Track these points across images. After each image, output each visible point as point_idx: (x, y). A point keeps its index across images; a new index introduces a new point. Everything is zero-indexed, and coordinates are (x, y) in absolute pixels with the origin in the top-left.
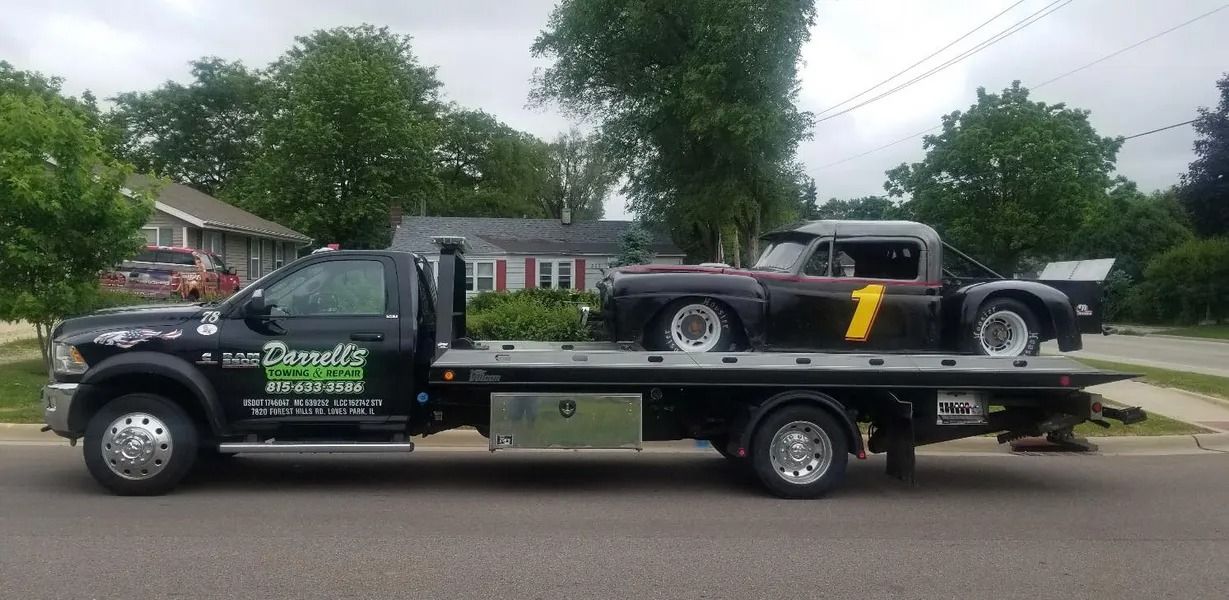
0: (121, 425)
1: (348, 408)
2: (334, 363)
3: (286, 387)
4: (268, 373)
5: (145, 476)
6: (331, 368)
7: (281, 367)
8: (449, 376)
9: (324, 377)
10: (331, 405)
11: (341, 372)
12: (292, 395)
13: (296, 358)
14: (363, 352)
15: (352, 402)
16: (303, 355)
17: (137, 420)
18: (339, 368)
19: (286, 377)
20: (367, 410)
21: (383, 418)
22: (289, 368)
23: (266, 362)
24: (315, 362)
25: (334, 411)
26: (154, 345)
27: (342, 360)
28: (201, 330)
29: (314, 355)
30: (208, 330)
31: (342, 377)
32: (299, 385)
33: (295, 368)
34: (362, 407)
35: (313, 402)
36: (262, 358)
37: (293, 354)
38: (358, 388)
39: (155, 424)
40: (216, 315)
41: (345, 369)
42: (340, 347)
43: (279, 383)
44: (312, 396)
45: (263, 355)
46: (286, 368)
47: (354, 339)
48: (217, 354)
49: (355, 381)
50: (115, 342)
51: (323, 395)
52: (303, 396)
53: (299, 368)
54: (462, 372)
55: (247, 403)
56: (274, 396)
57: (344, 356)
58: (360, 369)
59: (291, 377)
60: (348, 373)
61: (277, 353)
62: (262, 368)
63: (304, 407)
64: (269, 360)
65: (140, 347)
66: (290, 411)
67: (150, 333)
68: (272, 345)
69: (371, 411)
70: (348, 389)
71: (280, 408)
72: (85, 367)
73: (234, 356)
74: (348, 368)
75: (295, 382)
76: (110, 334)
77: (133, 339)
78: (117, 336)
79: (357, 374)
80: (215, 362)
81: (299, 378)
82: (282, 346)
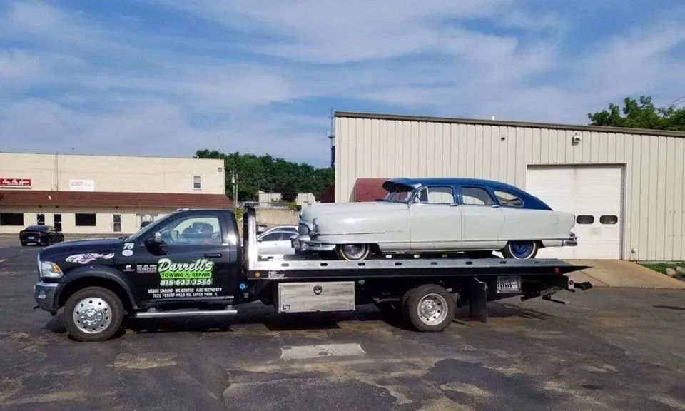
1: (204, 293)
2: (196, 270)
3: (171, 283)
6: (194, 272)
7: (168, 272)
8: (258, 275)
9: (191, 277)
10: (195, 291)
11: (200, 274)
12: (174, 287)
13: (176, 267)
14: (211, 263)
15: (206, 290)
16: (180, 265)
18: (199, 272)
19: (171, 277)
20: (213, 293)
21: (223, 298)
22: (173, 272)
23: (160, 270)
24: (186, 269)
25: (196, 294)
26: (99, 262)
27: (200, 268)
28: (124, 253)
29: (186, 265)
30: (128, 253)
31: (201, 277)
32: (178, 281)
34: (211, 291)
35: (186, 290)
36: (158, 268)
37: (174, 265)
38: (209, 282)
39: (104, 305)
41: (202, 273)
42: (199, 261)
43: (167, 280)
44: (185, 287)
45: (158, 266)
46: (171, 272)
47: (206, 256)
48: (134, 266)
49: (207, 279)
50: (77, 261)
51: (191, 286)
52: (180, 287)
53: (177, 272)
54: (265, 273)
55: (150, 291)
56: (165, 287)
57: (201, 265)
58: (210, 272)
59: (174, 277)
60: (204, 274)
61: (166, 265)
62: (158, 273)
63: (181, 293)
64: (162, 268)
65: (92, 263)
66: (172, 295)
67: (97, 255)
68: (163, 261)
69: (216, 294)
70: (204, 283)
71: (167, 293)
72: (62, 274)
73: (143, 267)
74: (204, 272)
75: (176, 280)
76: (74, 256)
77: (88, 258)
78: (79, 258)
79: (208, 275)
80: (133, 270)
81: (178, 277)
82: (168, 261)
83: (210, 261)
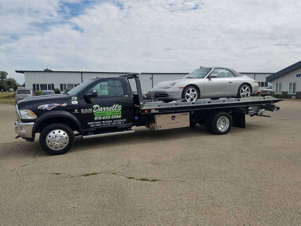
0: (51, 134)
3: (100, 118)
4: (95, 114)
5: (62, 148)
6: (112, 111)
7: (98, 112)
8: (146, 111)
9: (111, 114)
10: (113, 122)
12: (102, 120)
13: (103, 109)
14: (120, 106)
15: (118, 121)
16: (104, 108)
17: (56, 132)
18: (115, 111)
19: (100, 115)
20: (122, 122)
21: (126, 124)
22: (101, 112)
23: (94, 111)
24: (108, 110)
25: (113, 124)
26: (58, 108)
27: (115, 109)
28: (73, 103)
29: (107, 108)
30: (75, 102)
31: (115, 114)
32: (104, 117)
33: (103, 112)
34: (121, 121)
35: (108, 122)
36: (93, 110)
37: (102, 108)
38: (120, 116)
39: (62, 132)
40: (76, 98)
41: (116, 112)
42: (114, 105)
43: (98, 117)
44: (108, 120)
45: (93, 109)
46: (100, 112)
47: (118, 103)
48: (79, 110)
49: (119, 115)
50: (45, 108)
51: (110, 119)
52: (105, 120)
54: (149, 110)
55: (89, 123)
56: (97, 121)
57: (116, 108)
59: (102, 115)
60: (117, 112)
61: (97, 108)
62: (93, 113)
64: (95, 110)
65: (54, 109)
66: (101, 125)
67: (57, 105)
68: (95, 106)
69: (123, 123)
70: (117, 117)
71: (98, 124)
72: (36, 117)
73: (84, 110)
74: (117, 111)
75: (103, 116)
76: (43, 106)
77: (51, 107)
78: (46, 106)
79: (119, 112)
80: (79, 112)
81: (104, 115)
82: (98, 106)
83: (120, 105)
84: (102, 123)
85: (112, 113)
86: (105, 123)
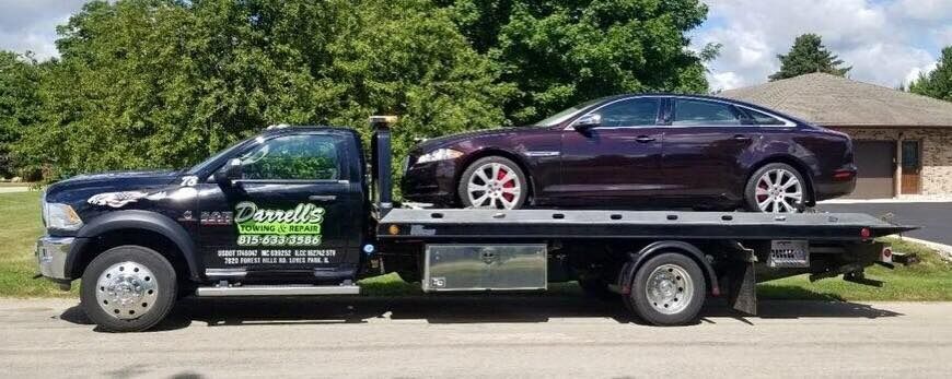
0: (114, 271)
1: (306, 257)
2: (296, 220)
4: (240, 228)
5: (131, 316)
6: (293, 224)
7: (251, 223)
8: (393, 230)
9: (287, 231)
10: (293, 255)
11: (302, 227)
12: (260, 247)
13: (264, 215)
14: (320, 210)
15: (310, 253)
16: (269, 213)
17: (129, 267)
18: (301, 224)
19: (256, 232)
20: (322, 258)
22: (258, 224)
23: (238, 219)
24: (279, 219)
25: (294, 260)
26: (142, 204)
27: (302, 217)
29: (279, 213)
31: (302, 231)
32: (266, 238)
33: (263, 224)
34: (319, 256)
35: (279, 253)
36: (234, 215)
37: (261, 212)
39: (144, 273)
40: (195, 179)
41: (305, 225)
42: (300, 207)
44: (278, 247)
45: (235, 213)
46: (255, 224)
47: (312, 200)
48: (196, 213)
49: (313, 235)
50: (107, 202)
51: (286, 247)
52: (270, 248)
53: (266, 224)
54: (404, 227)
55: (221, 253)
56: (244, 248)
57: (304, 213)
58: (318, 225)
59: (260, 232)
60: (307, 228)
61: (248, 212)
62: (235, 225)
64: (241, 217)
65: (130, 206)
66: (257, 260)
67: (136, 195)
68: (243, 205)
69: (326, 261)
71: (249, 258)
73: (210, 214)
74: (308, 224)
75: (263, 236)
76: (103, 195)
77: (123, 199)
78: (109, 198)
79: (315, 229)
80: (194, 219)
81: (266, 232)
82: (251, 205)
84: (259, 255)
85: (291, 228)
86: (270, 257)
